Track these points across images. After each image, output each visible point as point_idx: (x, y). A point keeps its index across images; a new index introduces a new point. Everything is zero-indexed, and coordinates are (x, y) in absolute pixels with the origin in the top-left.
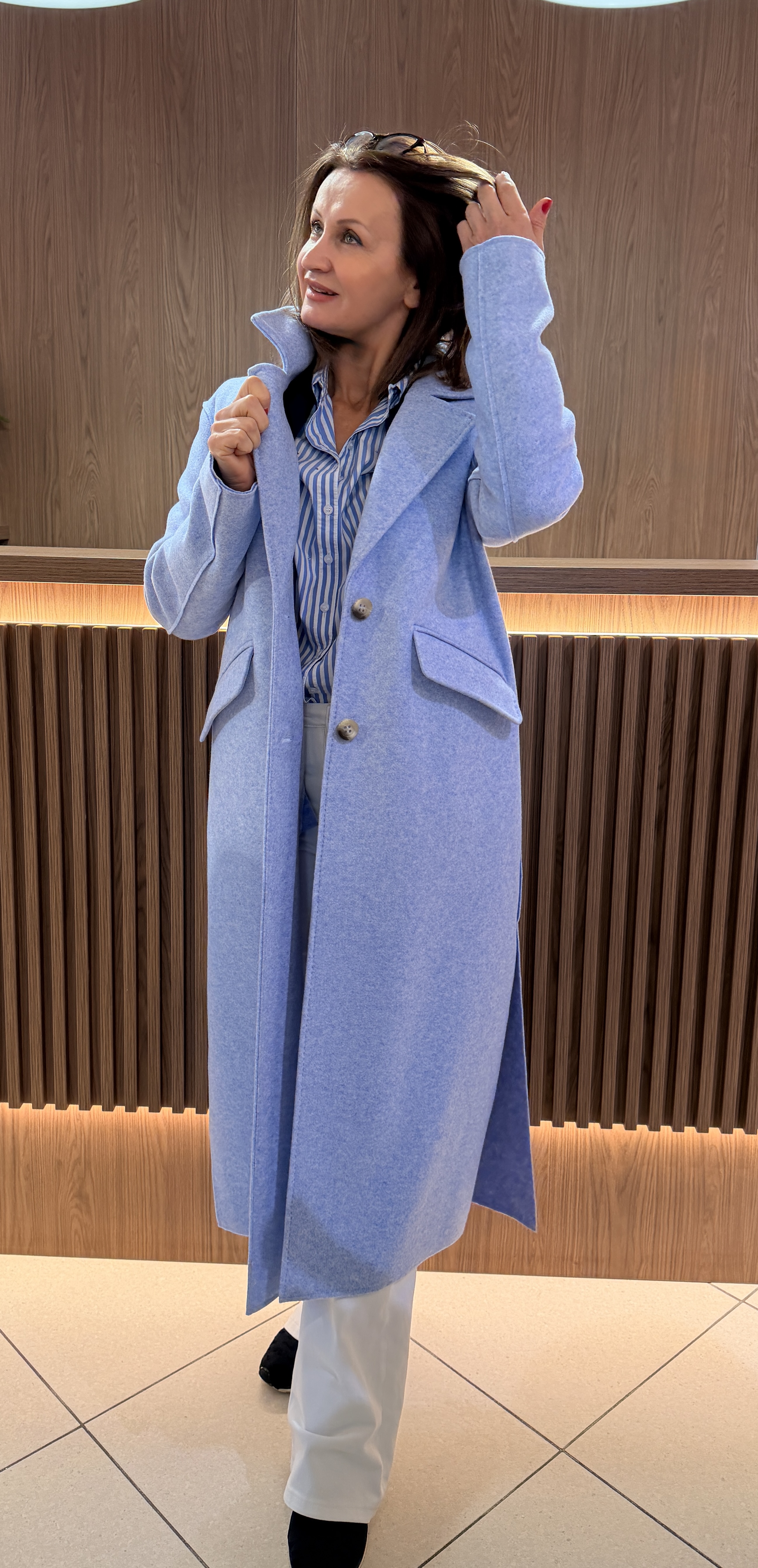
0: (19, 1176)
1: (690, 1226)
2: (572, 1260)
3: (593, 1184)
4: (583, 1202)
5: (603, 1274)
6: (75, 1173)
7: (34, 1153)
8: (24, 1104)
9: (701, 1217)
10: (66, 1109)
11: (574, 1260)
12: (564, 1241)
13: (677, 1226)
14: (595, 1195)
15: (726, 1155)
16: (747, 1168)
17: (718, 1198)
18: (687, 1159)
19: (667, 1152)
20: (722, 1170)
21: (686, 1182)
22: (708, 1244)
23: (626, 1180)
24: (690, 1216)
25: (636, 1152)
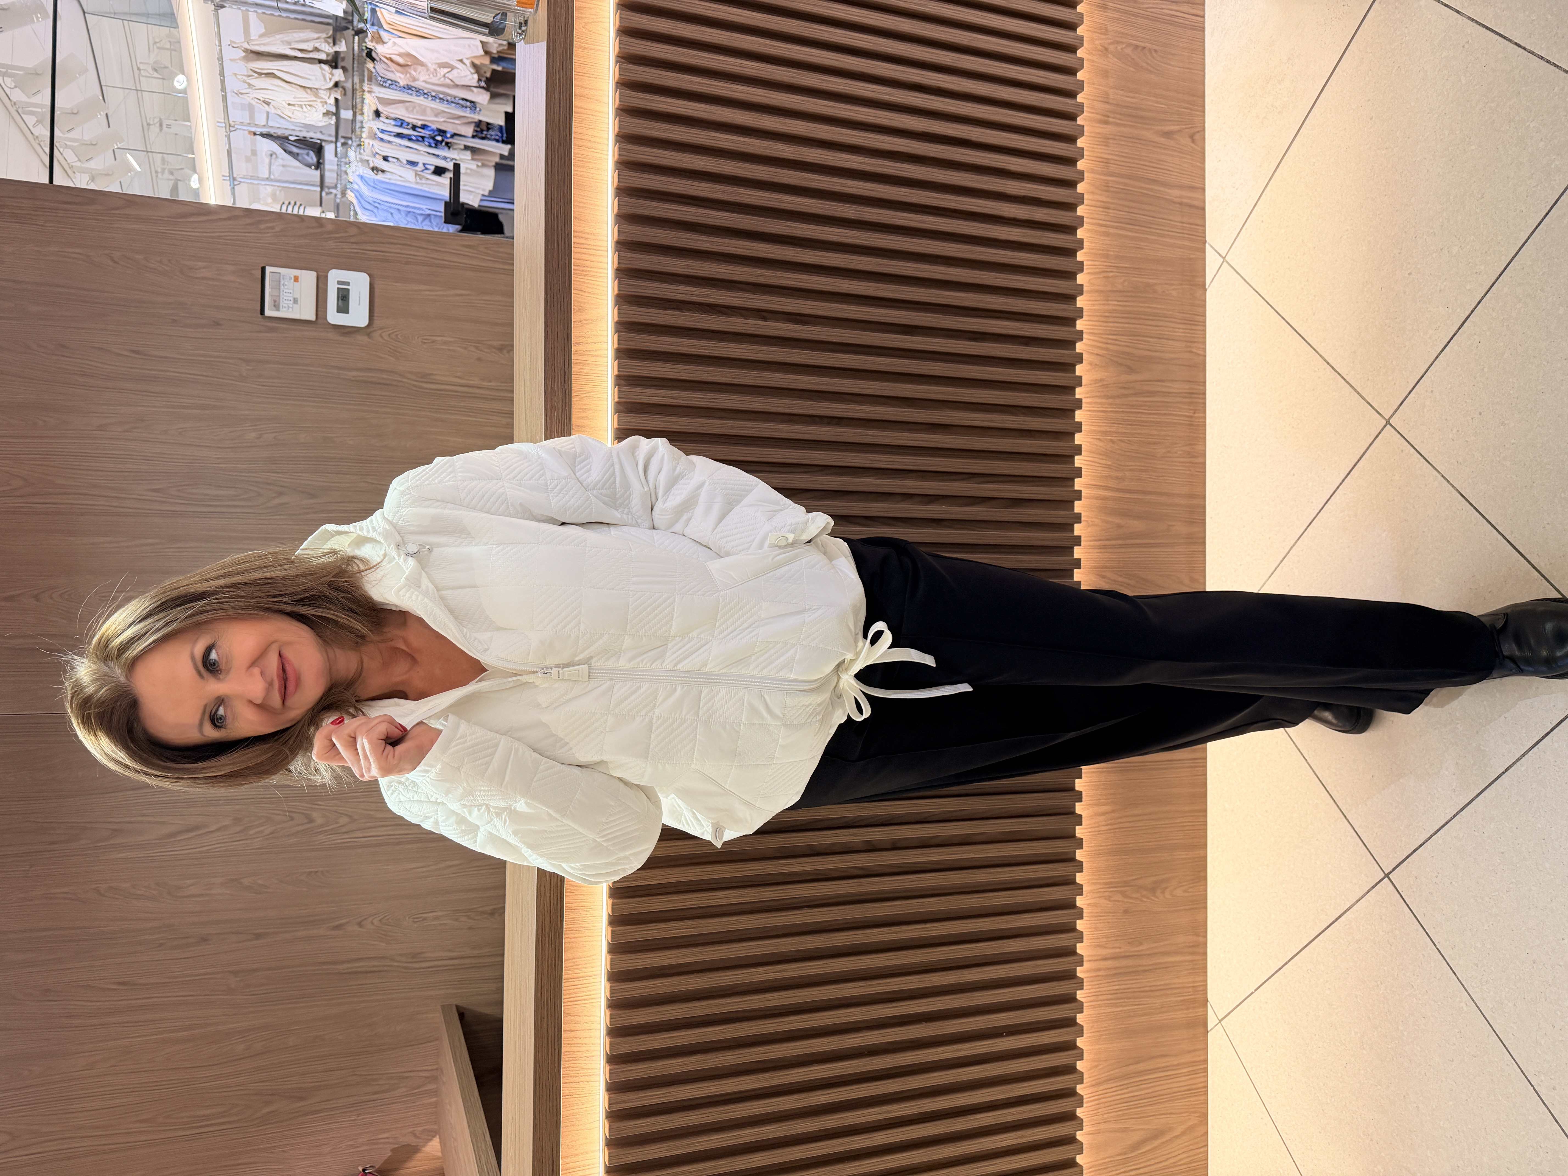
0: (1138, 951)
1: (1159, 306)
2: (1191, 417)
3: (1126, 396)
4: (1141, 406)
5: (1201, 388)
6: (1134, 895)
7: (1118, 938)
8: (1078, 951)
9: (1151, 296)
10: (1082, 909)
11: (1191, 414)
12: (1175, 423)
13: (1161, 318)
14: (1135, 394)
15: (1098, 270)
16: (1108, 251)
17: (1134, 279)
18: (1102, 307)
19: (1096, 326)
20: (1111, 274)
21: (1121, 308)
22: (1174, 289)
23: (1121, 364)
24: (1151, 306)
25: (1097, 354)
